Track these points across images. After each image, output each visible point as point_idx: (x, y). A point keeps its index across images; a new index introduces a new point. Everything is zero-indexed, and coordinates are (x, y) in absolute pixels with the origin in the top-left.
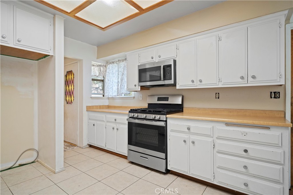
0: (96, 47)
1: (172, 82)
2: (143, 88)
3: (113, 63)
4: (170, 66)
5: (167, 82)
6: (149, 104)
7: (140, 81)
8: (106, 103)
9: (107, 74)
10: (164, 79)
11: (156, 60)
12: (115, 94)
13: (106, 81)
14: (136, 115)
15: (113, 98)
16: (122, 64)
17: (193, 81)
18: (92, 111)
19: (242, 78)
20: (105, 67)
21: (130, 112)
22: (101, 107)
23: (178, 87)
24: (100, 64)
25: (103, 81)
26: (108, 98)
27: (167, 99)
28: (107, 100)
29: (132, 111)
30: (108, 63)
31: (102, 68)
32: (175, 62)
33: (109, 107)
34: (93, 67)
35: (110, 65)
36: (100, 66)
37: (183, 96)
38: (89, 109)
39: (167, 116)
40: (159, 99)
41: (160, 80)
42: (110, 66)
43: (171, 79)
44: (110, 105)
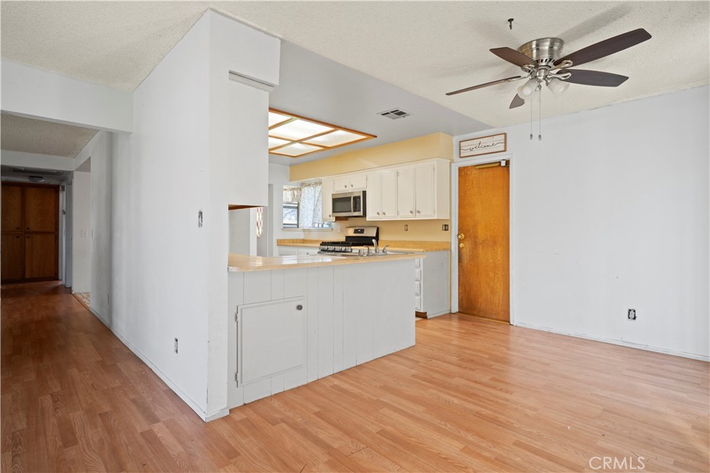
0: (288, 168)
1: (361, 213)
2: (338, 219)
3: (309, 185)
4: (359, 197)
5: (356, 214)
6: (347, 237)
7: (334, 212)
8: (301, 236)
9: (302, 199)
10: (355, 211)
11: (349, 190)
12: (310, 225)
13: (301, 207)
14: (326, 247)
15: (309, 230)
16: (319, 188)
17: (378, 214)
18: (283, 245)
19: (411, 212)
20: (300, 190)
21: (321, 245)
22: (294, 241)
23: (368, 219)
24: (293, 187)
25: (298, 208)
26: (304, 230)
27: (362, 231)
28: (302, 233)
29: (323, 244)
30: (303, 185)
31: (296, 192)
32: (364, 193)
33: (304, 241)
34: (284, 192)
35: (306, 188)
36: (293, 189)
37: (378, 229)
38: (281, 243)
39: (352, 247)
40: (356, 231)
41: (350, 211)
42: (305, 190)
43: (360, 211)
44: (306, 238)
